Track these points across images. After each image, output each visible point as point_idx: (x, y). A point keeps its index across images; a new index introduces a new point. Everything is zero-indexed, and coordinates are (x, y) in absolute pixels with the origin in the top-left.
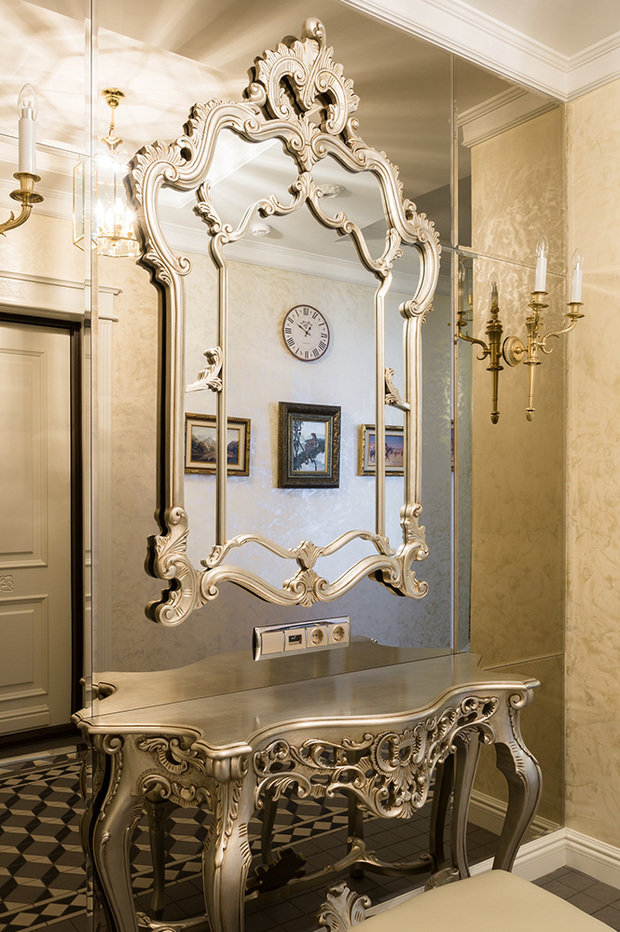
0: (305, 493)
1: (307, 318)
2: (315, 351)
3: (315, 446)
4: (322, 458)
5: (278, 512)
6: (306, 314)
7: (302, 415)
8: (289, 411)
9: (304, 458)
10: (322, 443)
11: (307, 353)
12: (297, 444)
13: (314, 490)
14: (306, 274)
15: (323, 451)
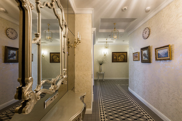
0: (11, 64)
1: (12, 31)
2: (14, 38)
3: (13, 55)
4: (15, 57)
5: (4, 67)
6: (12, 30)
7: (11, 49)
8: (8, 48)
9: (11, 57)
10: (15, 54)
11: (12, 38)
12: (9, 54)
13: (13, 63)
14: (12, 23)
15: (15, 56)
